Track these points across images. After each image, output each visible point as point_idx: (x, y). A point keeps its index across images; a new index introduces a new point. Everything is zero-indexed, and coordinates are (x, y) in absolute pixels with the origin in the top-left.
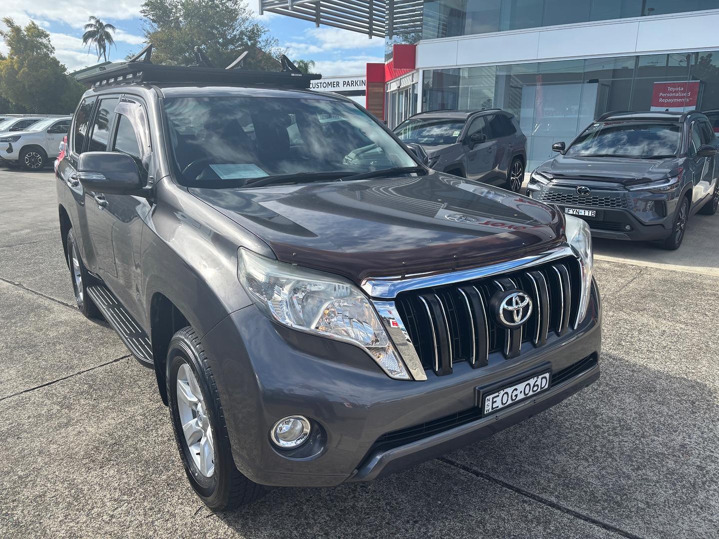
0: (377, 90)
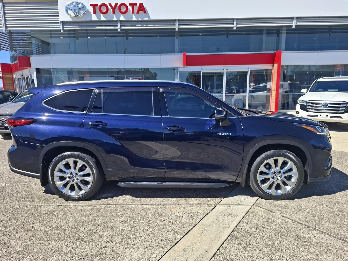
0: (9, 76)
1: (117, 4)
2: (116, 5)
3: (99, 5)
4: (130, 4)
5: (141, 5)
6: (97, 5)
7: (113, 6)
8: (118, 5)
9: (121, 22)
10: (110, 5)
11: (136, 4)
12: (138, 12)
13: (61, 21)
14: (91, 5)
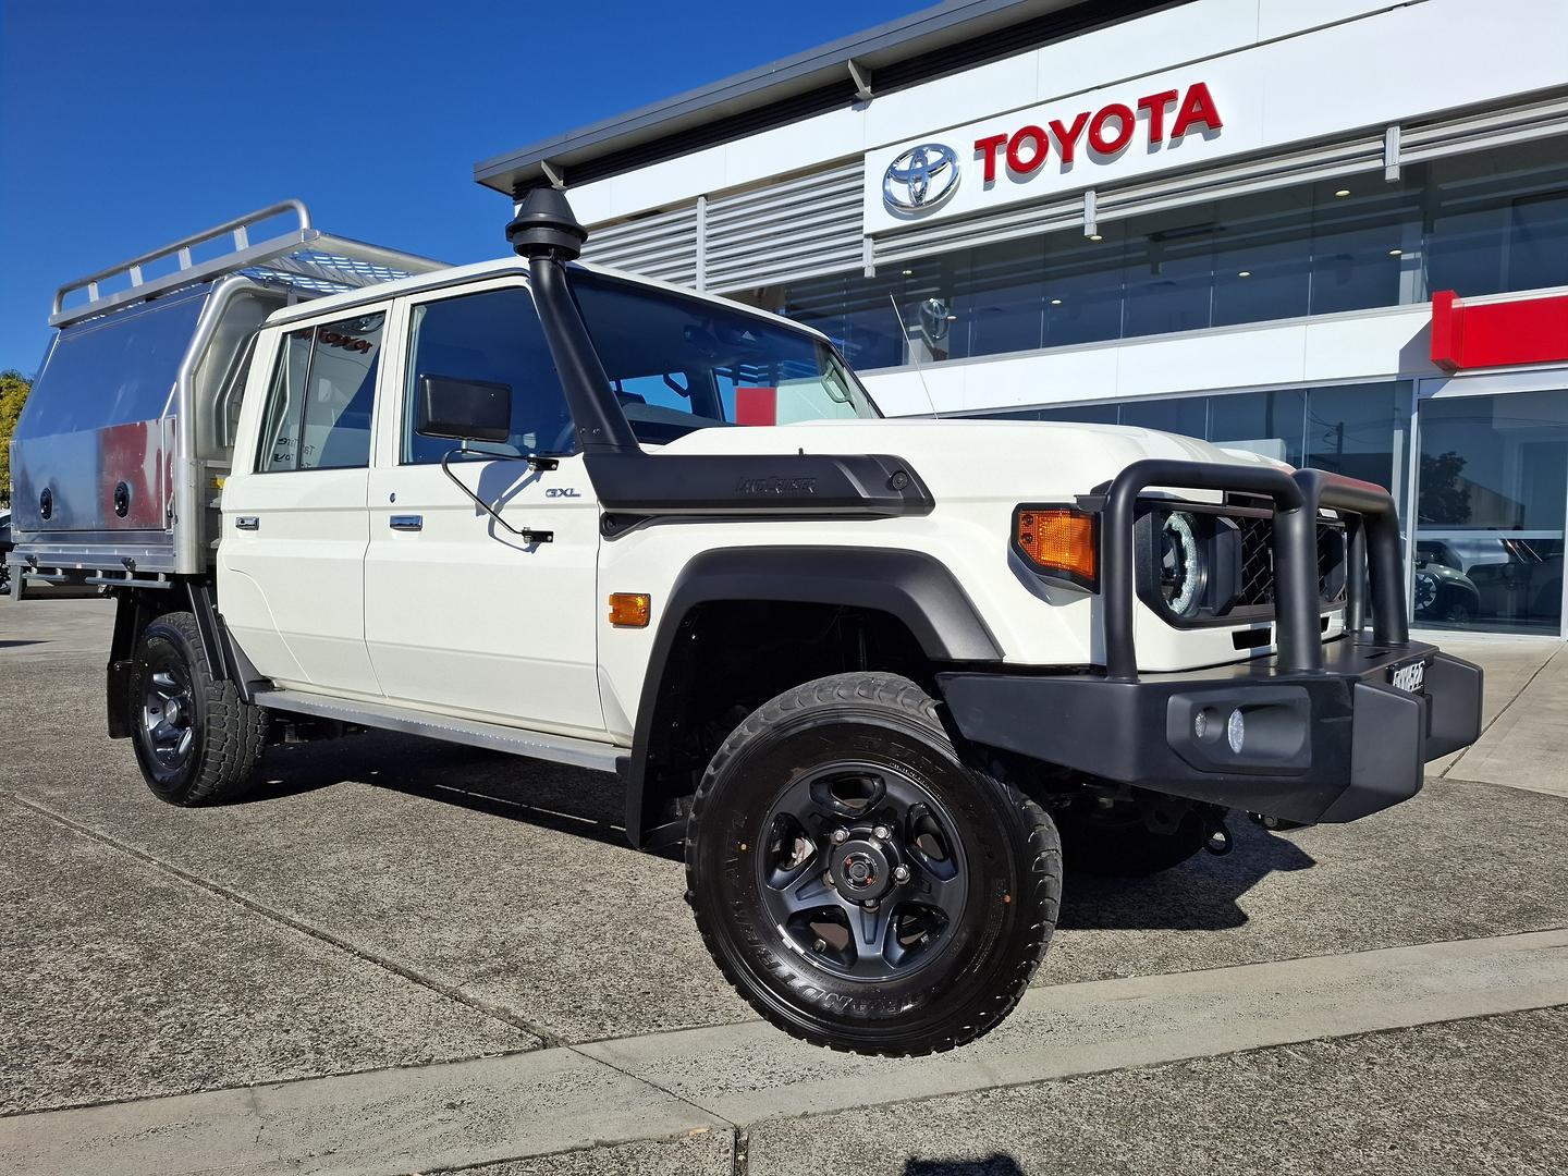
1: (1089, 114)
2: (1082, 118)
3: (1009, 138)
4: (1143, 103)
5: (1199, 93)
6: (1001, 139)
7: (1068, 127)
8: (1091, 118)
9: (1100, 189)
10: (1056, 126)
11: (1171, 96)
12: (1178, 132)
13: (867, 236)
14: (979, 145)
